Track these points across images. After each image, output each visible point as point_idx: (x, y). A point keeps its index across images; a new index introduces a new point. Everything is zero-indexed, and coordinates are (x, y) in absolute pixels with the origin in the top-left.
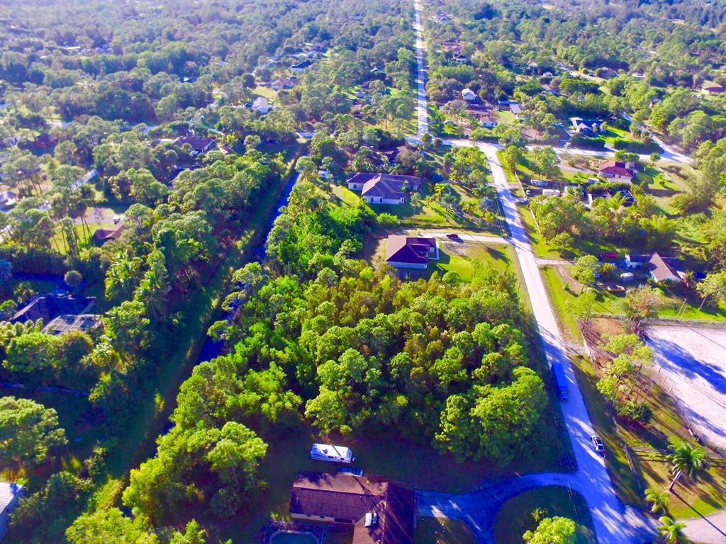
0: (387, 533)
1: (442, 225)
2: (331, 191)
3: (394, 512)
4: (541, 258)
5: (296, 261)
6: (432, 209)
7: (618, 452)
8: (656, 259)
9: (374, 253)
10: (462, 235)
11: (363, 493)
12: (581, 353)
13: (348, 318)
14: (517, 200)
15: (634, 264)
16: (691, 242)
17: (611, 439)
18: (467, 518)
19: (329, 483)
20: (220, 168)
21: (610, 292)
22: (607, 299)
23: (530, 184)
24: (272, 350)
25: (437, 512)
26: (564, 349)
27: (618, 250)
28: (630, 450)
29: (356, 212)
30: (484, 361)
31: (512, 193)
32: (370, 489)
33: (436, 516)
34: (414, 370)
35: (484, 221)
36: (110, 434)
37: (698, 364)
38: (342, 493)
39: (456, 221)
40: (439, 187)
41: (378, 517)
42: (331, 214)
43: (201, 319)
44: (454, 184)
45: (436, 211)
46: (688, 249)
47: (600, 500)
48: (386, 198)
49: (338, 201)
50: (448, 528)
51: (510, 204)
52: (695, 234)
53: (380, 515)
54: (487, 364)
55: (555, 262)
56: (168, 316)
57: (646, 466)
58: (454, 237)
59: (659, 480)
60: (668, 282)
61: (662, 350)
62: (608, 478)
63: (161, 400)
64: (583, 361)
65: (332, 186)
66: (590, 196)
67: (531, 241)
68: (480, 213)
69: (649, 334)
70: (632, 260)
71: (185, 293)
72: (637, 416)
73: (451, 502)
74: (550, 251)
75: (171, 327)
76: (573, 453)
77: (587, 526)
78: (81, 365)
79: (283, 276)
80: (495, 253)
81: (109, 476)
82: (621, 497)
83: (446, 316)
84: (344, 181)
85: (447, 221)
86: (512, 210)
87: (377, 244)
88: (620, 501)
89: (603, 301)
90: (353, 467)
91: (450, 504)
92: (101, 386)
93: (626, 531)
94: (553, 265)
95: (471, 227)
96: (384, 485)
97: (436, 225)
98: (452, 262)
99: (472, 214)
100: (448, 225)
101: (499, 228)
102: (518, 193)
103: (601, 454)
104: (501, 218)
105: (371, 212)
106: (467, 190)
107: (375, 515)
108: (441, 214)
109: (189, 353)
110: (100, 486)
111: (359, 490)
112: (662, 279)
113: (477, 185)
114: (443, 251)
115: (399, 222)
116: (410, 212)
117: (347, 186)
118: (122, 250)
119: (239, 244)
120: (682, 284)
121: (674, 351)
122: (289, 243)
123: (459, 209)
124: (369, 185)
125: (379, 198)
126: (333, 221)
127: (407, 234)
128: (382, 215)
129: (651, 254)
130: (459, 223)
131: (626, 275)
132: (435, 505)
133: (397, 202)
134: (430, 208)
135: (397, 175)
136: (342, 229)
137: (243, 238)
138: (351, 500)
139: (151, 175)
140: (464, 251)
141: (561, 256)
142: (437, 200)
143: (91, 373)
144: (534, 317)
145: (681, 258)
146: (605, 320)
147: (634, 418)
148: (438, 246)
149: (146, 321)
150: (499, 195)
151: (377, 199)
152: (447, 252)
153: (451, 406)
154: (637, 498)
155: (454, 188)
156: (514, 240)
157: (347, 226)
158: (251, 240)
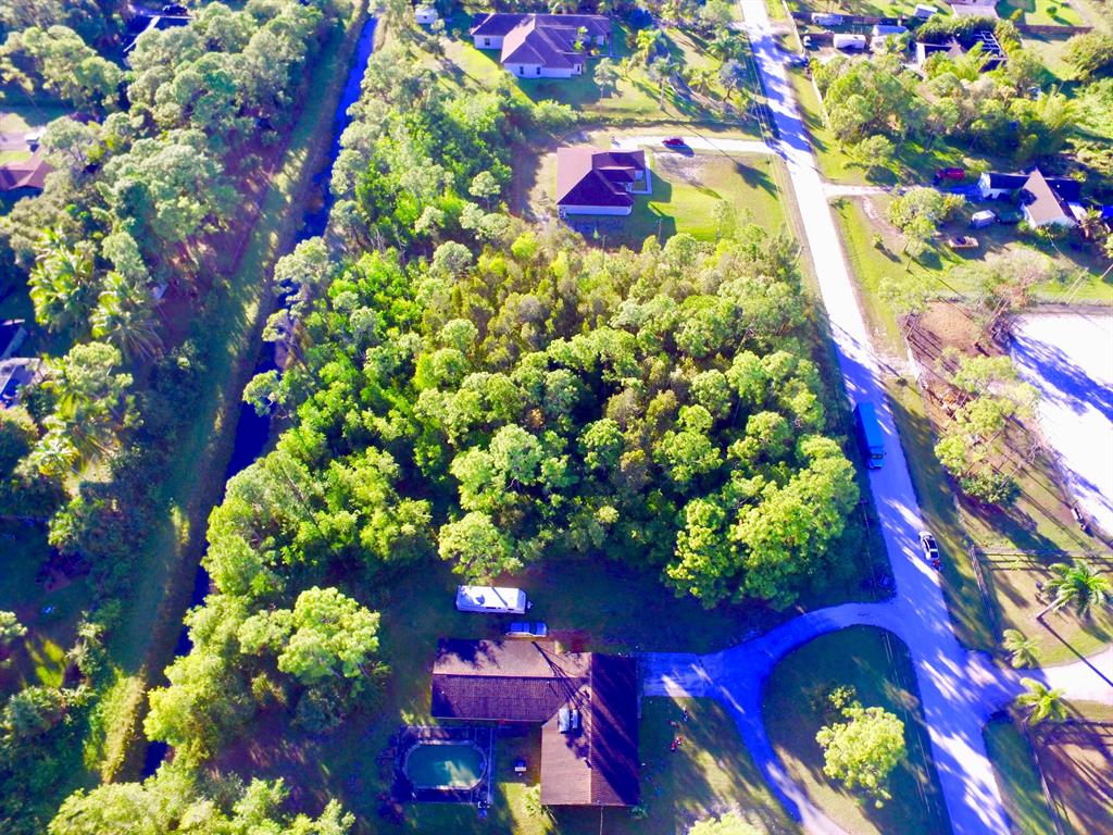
0: (597, 743)
1: (653, 119)
2: (442, 54)
3: (605, 704)
4: (833, 182)
5: (391, 212)
6: (634, 84)
7: (960, 557)
8: (1036, 183)
9: (534, 183)
10: (693, 139)
11: (552, 675)
12: (903, 374)
13: (499, 353)
14: (787, 59)
15: (996, 192)
16: (1096, 139)
17: (950, 534)
18: (722, 693)
19: (493, 660)
20: (219, 22)
21: (954, 250)
22: (946, 264)
23: (811, 23)
24: (368, 414)
25: (673, 688)
26: (876, 371)
27: (968, 161)
28: (979, 554)
29: (494, 101)
30: (750, 428)
31: (777, 45)
32: (563, 666)
33: (672, 694)
34: (626, 459)
35: (729, 109)
36: (104, 596)
37: (1092, 385)
38: (516, 678)
39: (679, 109)
40: (646, 38)
41: (580, 715)
42: (449, 107)
43: (232, 349)
44: (670, 27)
45: (642, 88)
46: (1089, 154)
47: (931, 645)
48: (546, 66)
49: (457, 74)
50: (691, 714)
51: (774, 67)
52: (1102, 121)
53: (582, 712)
54: (756, 435)
55: (858, 191)
56: (167, 354)
57: (1003, 581)
58: (675, 144)
59: (1021, 602)
60: (1055, 228)
61: (1035, 361)
62: (943, 605)
63: (183, 520)
64: (905, 389)
65: (444, 42)
66: (921, 47)
67: (814, 146)
68: (721, 91)
69: (1016, 331)
70: (993, 185)
71: (194, 295)
72: (996, 497)
73: (694, 667)
74: (849, 166)
75: (177, 374)
76: (890, 567)
77: (910, 692)
78: (20, 477)
79: (371, 252)
80: (751, 175)
81: (116, 671)
82: (961, 637)
83: (679, 338)
84: (465, 30)
85: (663, 109)
86: (778, 81)
87: (538, 165)
88: (962, 645)
89: (939, 267)
90: (529, 619)
91: (694, 671)
92: (66, 516)
93: (968, 693)
94: (854, 197)
95: (706, 121)
96: (586, 658)
97: (641, 119)
98: (675, 197)
99: (707, 92)
100: (663, 117)
101: (760, 121)
102: (788, 44)
103: (934, 565)
104: (761, 100)
105: (520, 97)
106: (695, 39)
107: (575, 712)
108: (650, 94)
109: (218, 423)
110: (104, 691)
111: (543, 670)
112: (1044, 223)
113: (716, 32)
114: (658, 174)
115: (575, 118)
116: (594, 95)
117: (471, 40)
118: (51, 222)
119: (281, 181)
120: (1077, 231)
121: (1055, 363)
122: (375, 177)
123: (682, 82)
124: (514, 40)
125: (537, 66)
126: (453, 125)
127: (590, 141)
128: (543, 104)
129: (1028, 172)
130: (684, 112)
131: (983, 216)
132: (669, 674)
133: (567, 72)
134: (629, 84)
135: (564, 14)
136: (472, 139)
137: (287, 167)
138: (533, 690)
139: (80, 41)
140: (694, 172)
141: (868, 178)
142: (643, 64)
143: (43, 490)
144: (823, 306)
145: (1080, 177)
146: (944, 305)
147: (990, 500)
148: (648, 165)
149: (125, 379)
150: (754, 47)
151: (530, 69)
152: (665, 177)
153: (695, 523)
154: (987, 635)
155: (672, 36)
156: (785, 146)
157: (481, 134)
158: (303, 172)
